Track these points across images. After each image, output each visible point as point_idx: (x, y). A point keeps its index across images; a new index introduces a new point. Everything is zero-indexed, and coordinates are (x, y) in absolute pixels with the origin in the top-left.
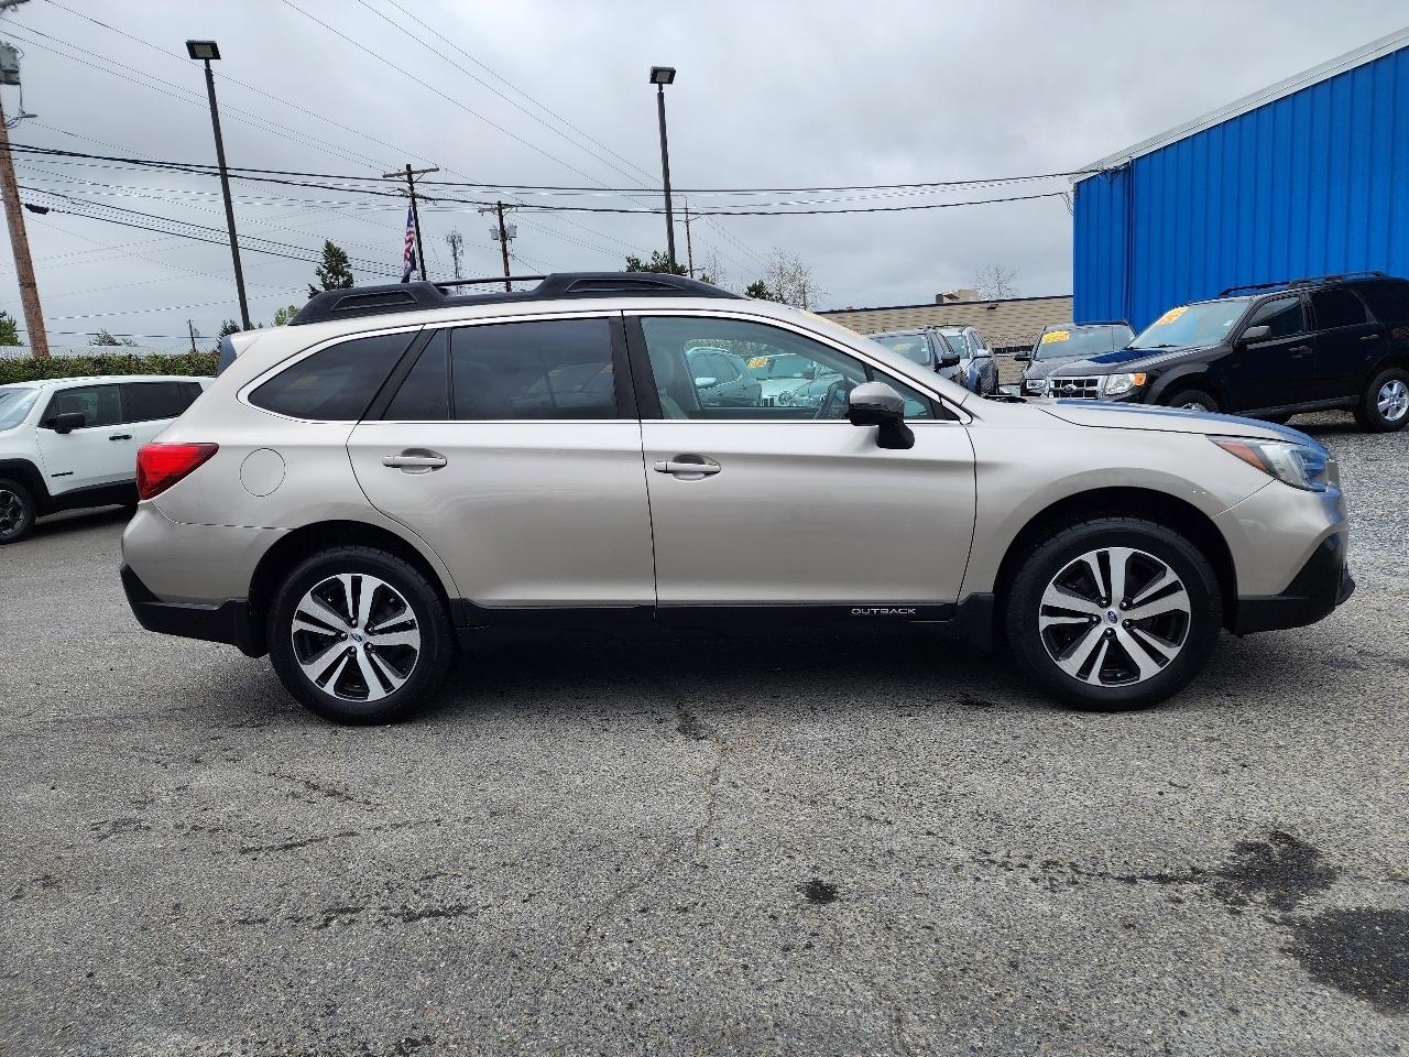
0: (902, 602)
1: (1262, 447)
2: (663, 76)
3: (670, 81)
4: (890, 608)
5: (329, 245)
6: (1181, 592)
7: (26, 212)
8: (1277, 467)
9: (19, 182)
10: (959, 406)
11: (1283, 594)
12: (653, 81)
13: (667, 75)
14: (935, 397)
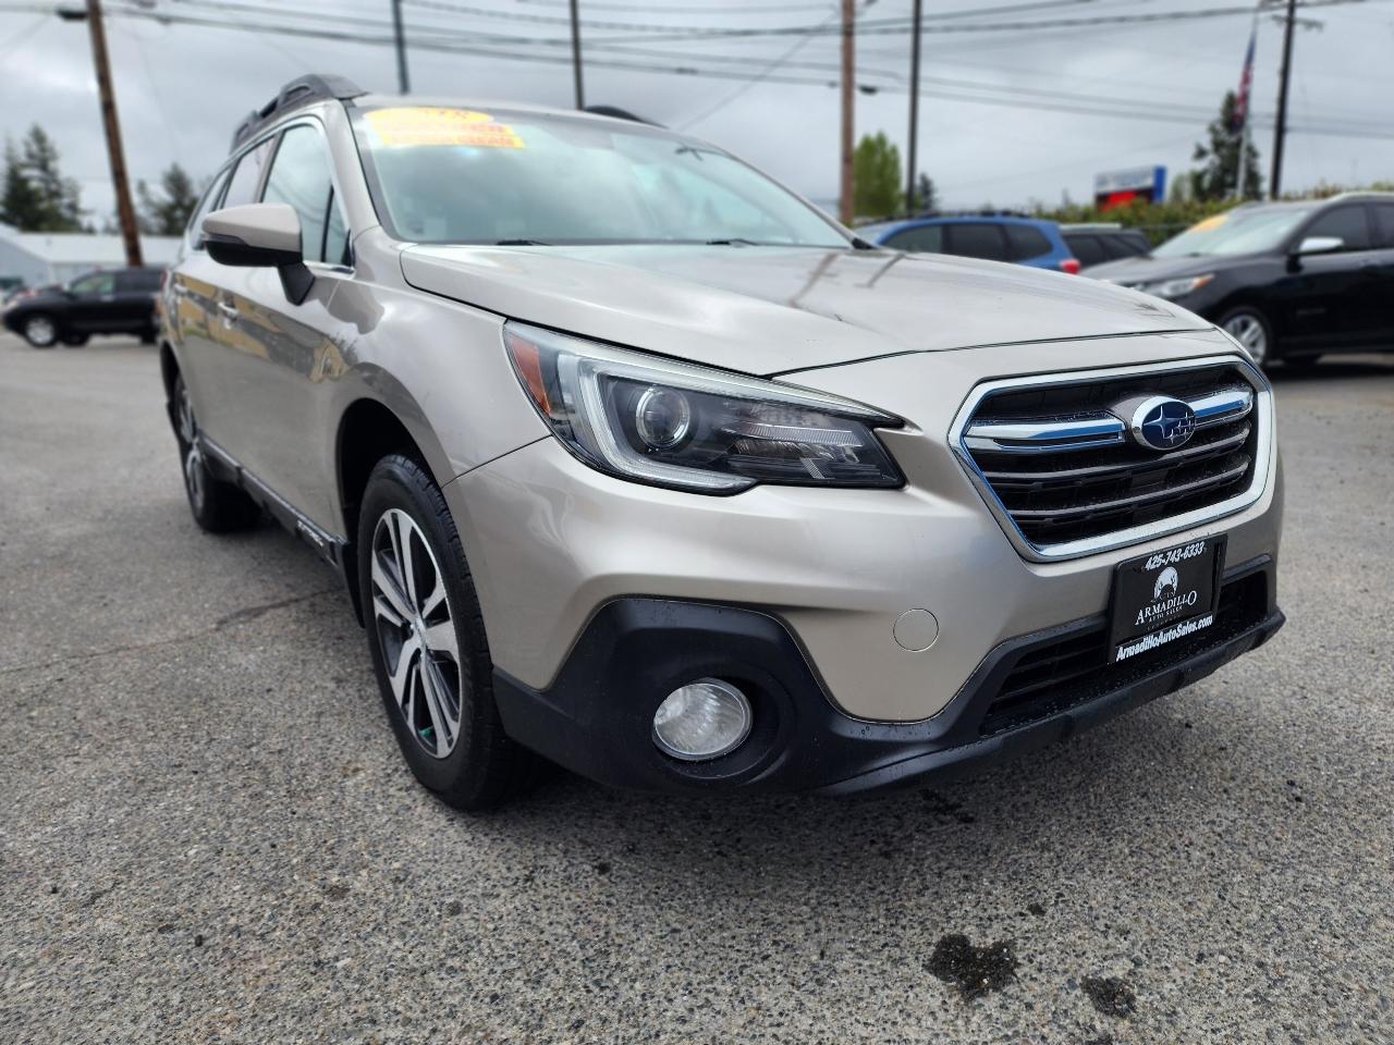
1: (561, 357)
6: (450, 623)
7: (858, 93)
11: (547, 692)
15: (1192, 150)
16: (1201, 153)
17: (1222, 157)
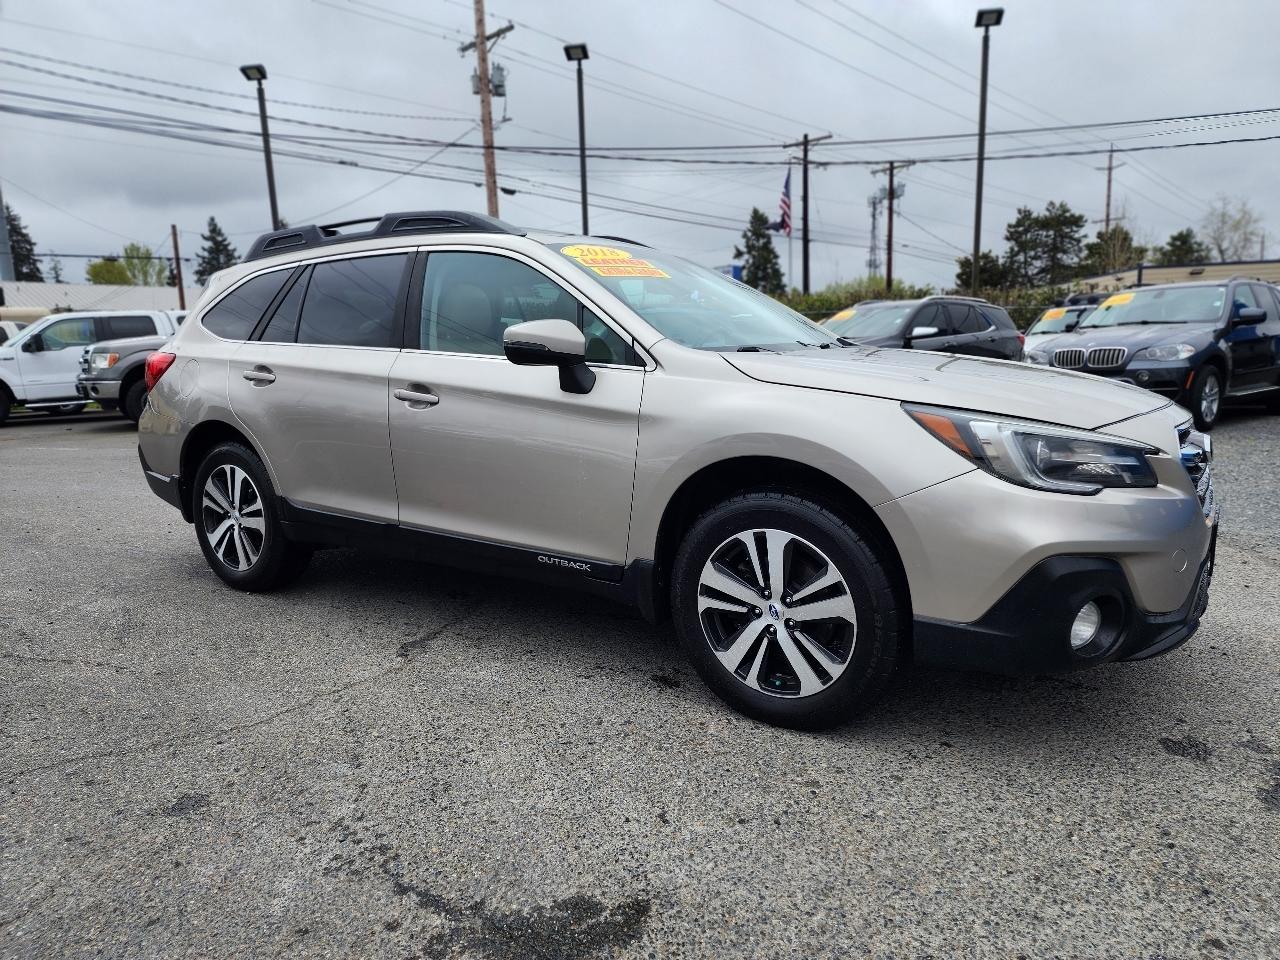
0: (580, 556)
1: (972, 423)
2: (989, 18)
3: (998, 22)
4: (569, 560)
5: (756, 212)
6: (844, 597)
7: (500, 193)
8: (990, 452)
9: (498, 171)
10: (648, 352)
11: (976, 623)
12: (979, 23)
13: (994, 16)
14: (629, 340)
15: (734, 252)
16: (739, 254)
17: (754, 257)
